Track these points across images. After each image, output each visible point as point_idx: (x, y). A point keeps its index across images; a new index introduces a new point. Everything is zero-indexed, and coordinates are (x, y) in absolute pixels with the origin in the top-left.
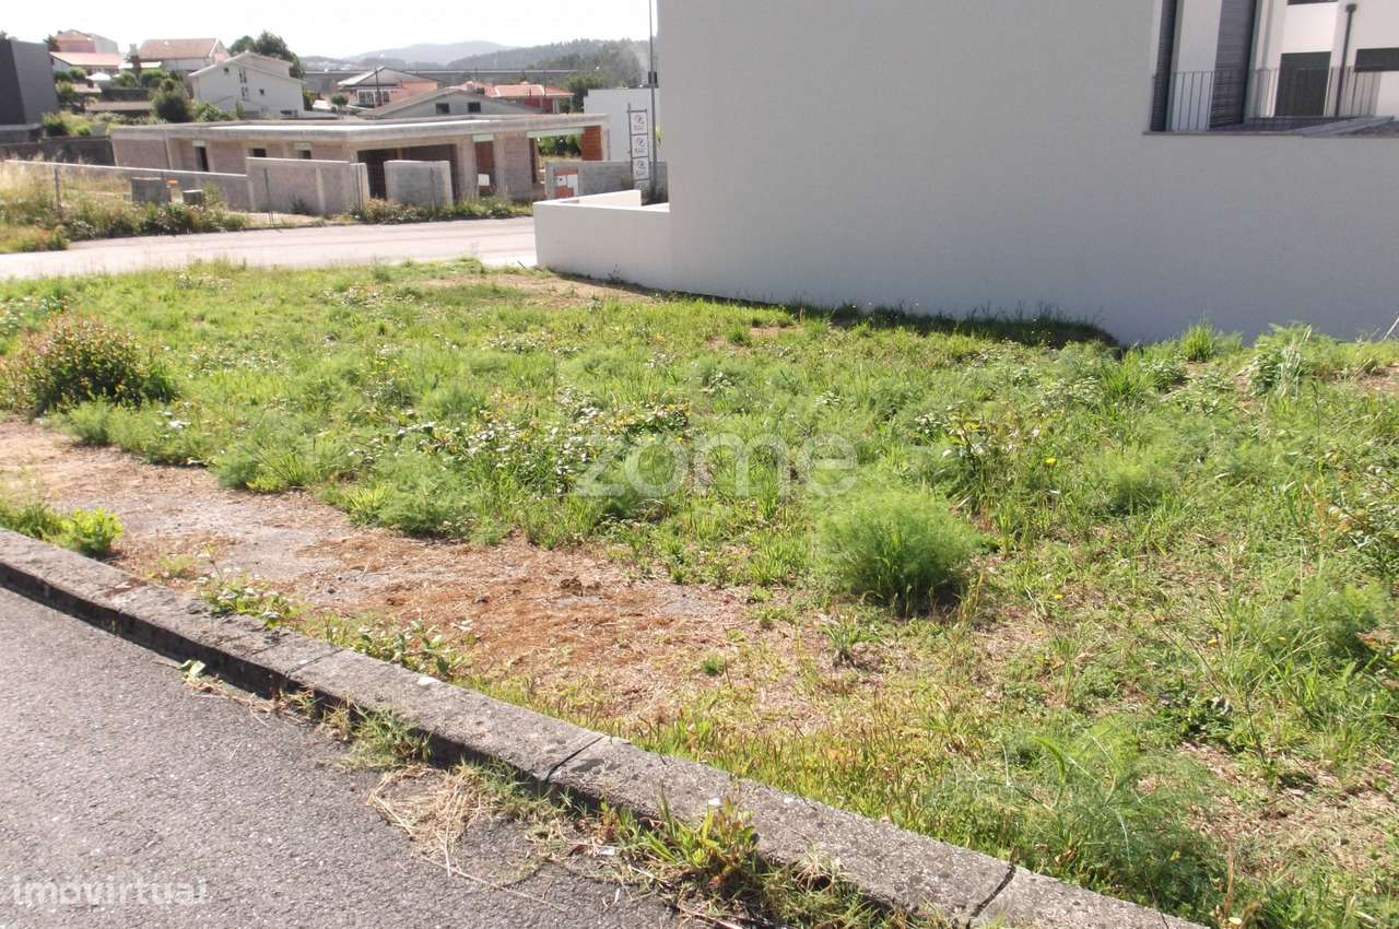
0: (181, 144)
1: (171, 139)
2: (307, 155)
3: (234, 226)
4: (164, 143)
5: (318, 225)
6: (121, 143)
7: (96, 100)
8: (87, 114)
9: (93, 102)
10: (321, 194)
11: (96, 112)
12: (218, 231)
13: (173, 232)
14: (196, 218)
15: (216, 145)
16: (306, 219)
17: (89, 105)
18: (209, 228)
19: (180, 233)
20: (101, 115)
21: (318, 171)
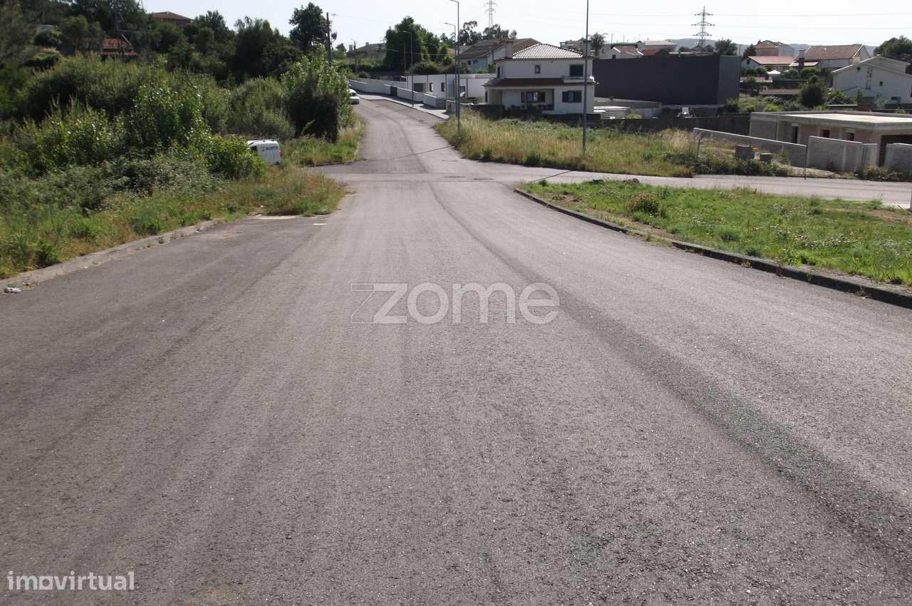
0: (786, 124)
1: (782, 122)
2: (851, 137)
3: (783, 174)
4: (776, 123)
5: (830, 177)
6: (754, 121)
7: (767, 88)
8: (759, 97)
9: (765, 89)
10: (844, 160)
11: (764, 96)
12: (771, 175)
13: (747, 174)
14: (762, 168)
15: (804, 126)
16: (827, 173)
17: (762, 91)
18: (767, 174)
19: (750, 175)
20: (767, 98)
21: (845, 146)
